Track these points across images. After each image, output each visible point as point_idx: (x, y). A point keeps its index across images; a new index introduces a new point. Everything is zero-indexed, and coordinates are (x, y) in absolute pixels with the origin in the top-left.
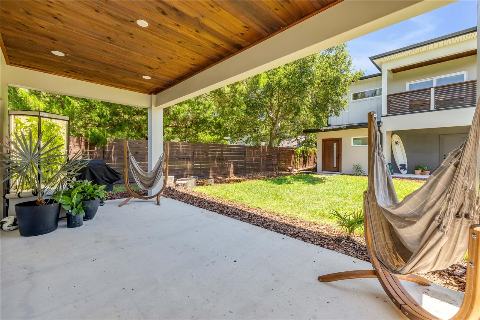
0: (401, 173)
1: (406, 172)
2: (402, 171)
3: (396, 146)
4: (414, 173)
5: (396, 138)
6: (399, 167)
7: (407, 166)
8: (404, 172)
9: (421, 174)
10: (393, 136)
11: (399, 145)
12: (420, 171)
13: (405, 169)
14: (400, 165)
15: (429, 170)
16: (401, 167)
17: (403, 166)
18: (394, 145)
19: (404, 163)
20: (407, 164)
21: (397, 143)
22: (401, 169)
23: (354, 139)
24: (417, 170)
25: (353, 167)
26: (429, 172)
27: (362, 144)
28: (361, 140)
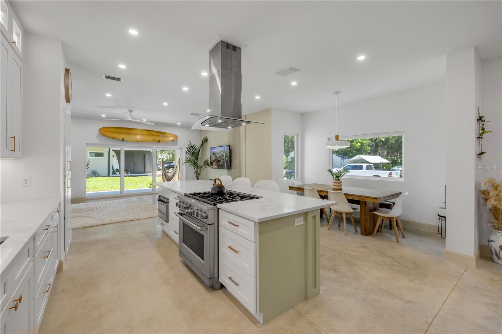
0: (116, 174)
1: (119, 173)
2: (117, 173)
3: (113, 158)
5: (113, 153)
6: (115, 170)
7: (119, 170)
9: (127, 174)
11: (115, 158)
12: (126, 172)
17: (117, 170)
19: (118, 168)
21: (113, 156)
22: (116, 172)
23: (90, 153)
25: (91, 172)
26: (129, 172)
27: (95, 157)
28: (94, 154)
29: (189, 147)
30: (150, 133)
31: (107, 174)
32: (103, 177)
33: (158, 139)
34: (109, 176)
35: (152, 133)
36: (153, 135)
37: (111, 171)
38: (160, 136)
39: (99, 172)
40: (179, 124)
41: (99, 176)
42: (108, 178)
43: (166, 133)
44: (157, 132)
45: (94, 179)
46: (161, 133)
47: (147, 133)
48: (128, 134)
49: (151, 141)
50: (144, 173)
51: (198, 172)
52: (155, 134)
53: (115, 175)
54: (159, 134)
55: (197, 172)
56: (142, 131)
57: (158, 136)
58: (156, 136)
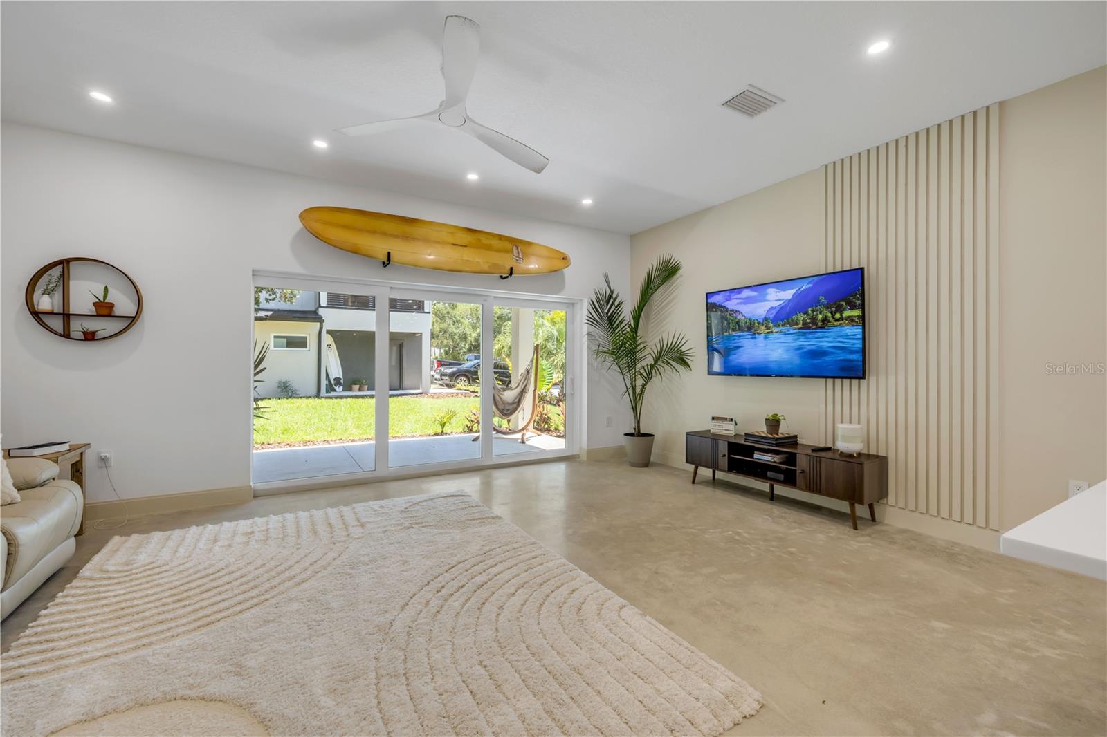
0: (335, 391)
1: (341, 388)
2: (337, 388)
3: (328, 352)
4: (350, 389)
6: (333, 382)
7: (342, 381)
8: (339, 389)
9: (360, 390)
10: (328, 337)
11: (332, 351)
12: (358, 387)
13: (340, 385)
14: (334, 380)
15: (366, 385)
17: (337, 380)
18: (323, 348)
19: (339, 377)
20: (342, 377)
21: (329, 346)
22: (336, 384)
23: (275, 337)
24: (356, 384)
25: (277, 385)
26: (366, 387)
27: (287, 347)
28: (285, 340)
29: (598, 300)
30: (479, 240)
31: (314, 391)
32: (307, 398)
33: (507, 262)
34: (318, 395)
35: (485, 240)
36: (488, 248)
37: (324, 382)
38: (512, 252)
39: (295, 384)
41: (295, 395)
42: (317, 400)
43: (529, 244)
44: (501, 237)
45: (284, 402)
46: (515, 242)
47: (467, 238)
48: (406, 238)
50: (400, 388)
52: (496, 243)
53: (333, 394)
54: (508, 245)
56: (452, 233)
57: (505, 252)
58: (498, 251)
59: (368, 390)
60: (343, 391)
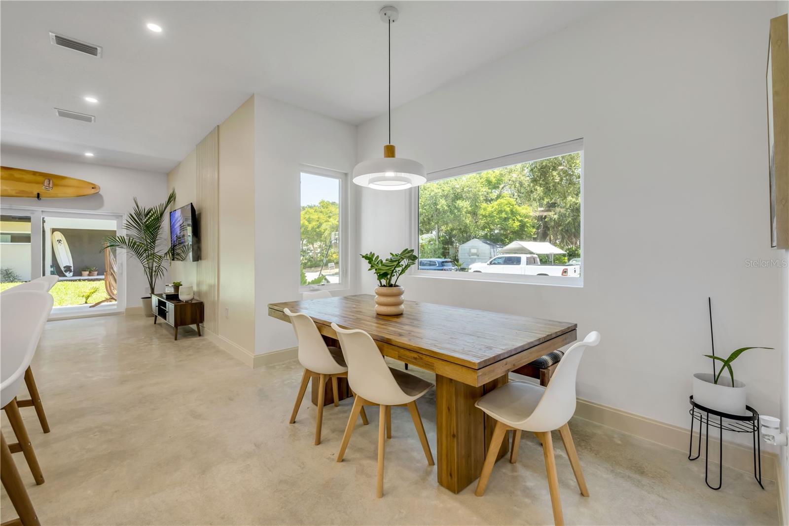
0: (66, 276)
1: (71, 274)
2: (67, 274)
3: (59, 246)
4: (81, 275)
5: (58, 235)
6: (63, 269)
7: (72, 268)
8: (69, 275)
9: (89, 275)
10: (54, 233)
11: (62, 245)
12: (88, 272)
13: (71, 271)
14: (64, 267)
15: (96, 271)
16: (65, 269)
17: (68, 269)
18: (56, 244)
19: (69, 265)
20: (72, 265)
21: (59, 241)
22: (66, 271)
24: (86, 271)
26: (96, 273)
27: (11, 242)
28: (10, 236)
29: (135, 214)
33: (36, 189)
35: (17, 175)
36: (18, 180)
37: (49, 268)
38: (43, 183)
39: (17, 271)
40: (89, 155)
41: (18, 280)
44: (34, 173)
46: (49, 177)
47: (4, 174)
49: (13, 193)
51: (154, 269)
53: (61, 278)
54: (40, 179)
55: (152, 270)
57: (37, 183)
58: (29, 182)
59: (98, 275)
60: (73, 276)
